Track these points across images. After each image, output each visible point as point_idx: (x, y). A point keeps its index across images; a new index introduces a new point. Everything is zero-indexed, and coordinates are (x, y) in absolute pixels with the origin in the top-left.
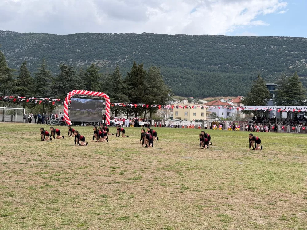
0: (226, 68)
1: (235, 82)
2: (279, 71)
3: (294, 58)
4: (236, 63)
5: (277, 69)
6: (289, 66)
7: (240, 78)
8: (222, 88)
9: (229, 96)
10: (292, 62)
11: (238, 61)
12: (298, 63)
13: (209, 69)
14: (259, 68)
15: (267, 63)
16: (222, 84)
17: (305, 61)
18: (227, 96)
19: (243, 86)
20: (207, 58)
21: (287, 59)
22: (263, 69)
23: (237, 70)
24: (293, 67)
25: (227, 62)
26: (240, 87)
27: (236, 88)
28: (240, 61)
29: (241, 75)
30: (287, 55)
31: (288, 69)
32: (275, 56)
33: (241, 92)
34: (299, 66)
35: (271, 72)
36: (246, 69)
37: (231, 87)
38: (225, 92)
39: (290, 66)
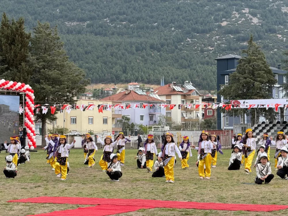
0: (102, 28)
1: (123, 55)
2: (204, 32)
3: (230, 5)
4: (121, 17)
5: (200, 28)
6: (222, 22)
7: (131, 47)
8: (98, 66)
9: (113, 82)
10: (225, 14)
11: (124, 13)
12: (238, 16)
13: (68, 30)
14: (165, 27)
15: (181, 17)
16: (98, 58)
17: (250, 11)
18: (109, 82)
19: (140, 63)
20: (64, 7)
21: (216, 8)
22: (173, 29)
23: (124, 30)
24: (229, 24)
25: (103, 14)
26: (132, 64)
27: (126, 67)
28: (129, 12)
29: (133, 40)
31: (220, 27)
32: (195, 3)
33: (136, 74)
34: (240, 22)
35: (188, 33)
36: (142, 28)
37: (116, 64)
38: (105, 75)
39: (224, 21)
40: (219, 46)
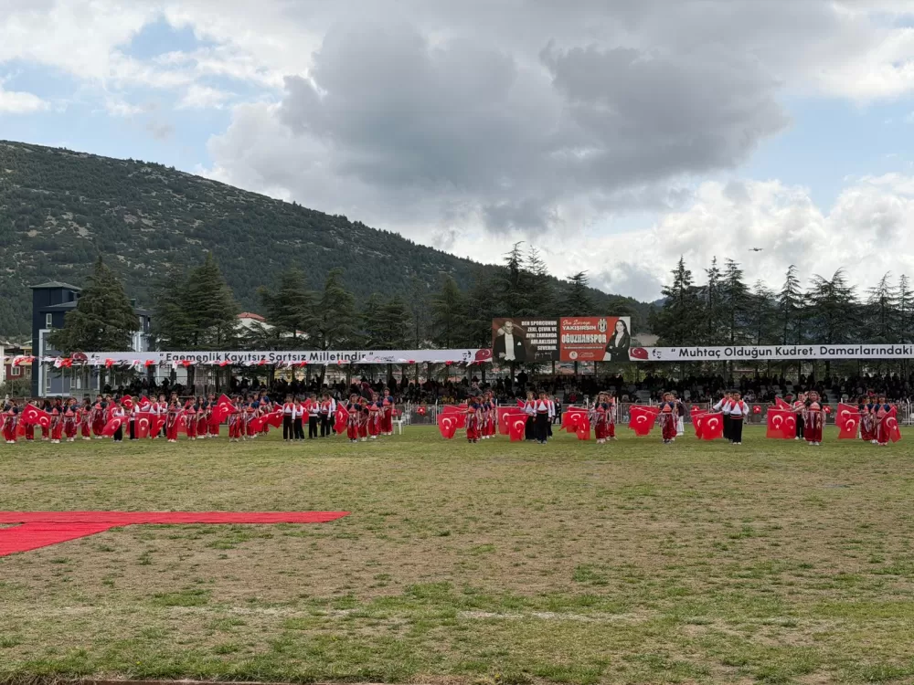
3: (42, 206)
6: (29, 231)
10: (34, 219)
12: (55, 223)
17: (74, 217)
21: (20, 208)
24: (40, 235)
30: (19, 196)
31: (25, 238)
34: (58, 233)
39: (32, 229)
40: (24, 267)
